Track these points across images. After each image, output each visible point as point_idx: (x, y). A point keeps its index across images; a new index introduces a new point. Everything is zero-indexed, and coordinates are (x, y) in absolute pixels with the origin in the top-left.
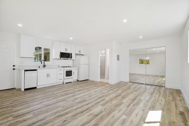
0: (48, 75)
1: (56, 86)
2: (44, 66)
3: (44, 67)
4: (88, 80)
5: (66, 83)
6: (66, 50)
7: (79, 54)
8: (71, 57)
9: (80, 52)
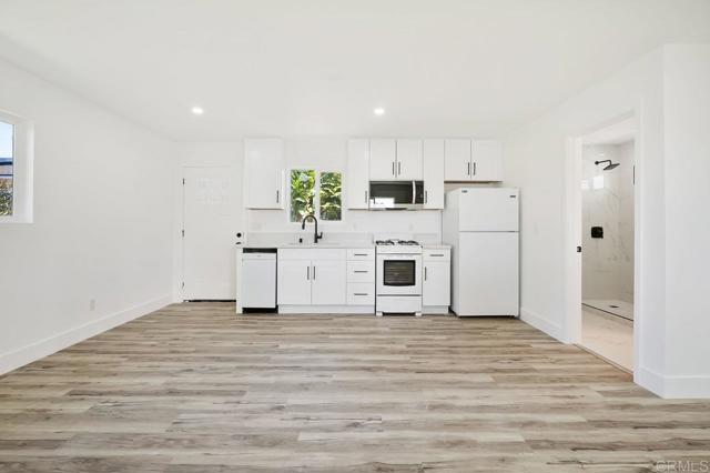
0: (311, 273)
1: (336, 320)
2: (317, 238)
3: (316, 241)
4: (513, 317)
5: (384, 314)
6: (396, 167)
7: (468, 178)
8: (420, 200)
9: (472, 168)
